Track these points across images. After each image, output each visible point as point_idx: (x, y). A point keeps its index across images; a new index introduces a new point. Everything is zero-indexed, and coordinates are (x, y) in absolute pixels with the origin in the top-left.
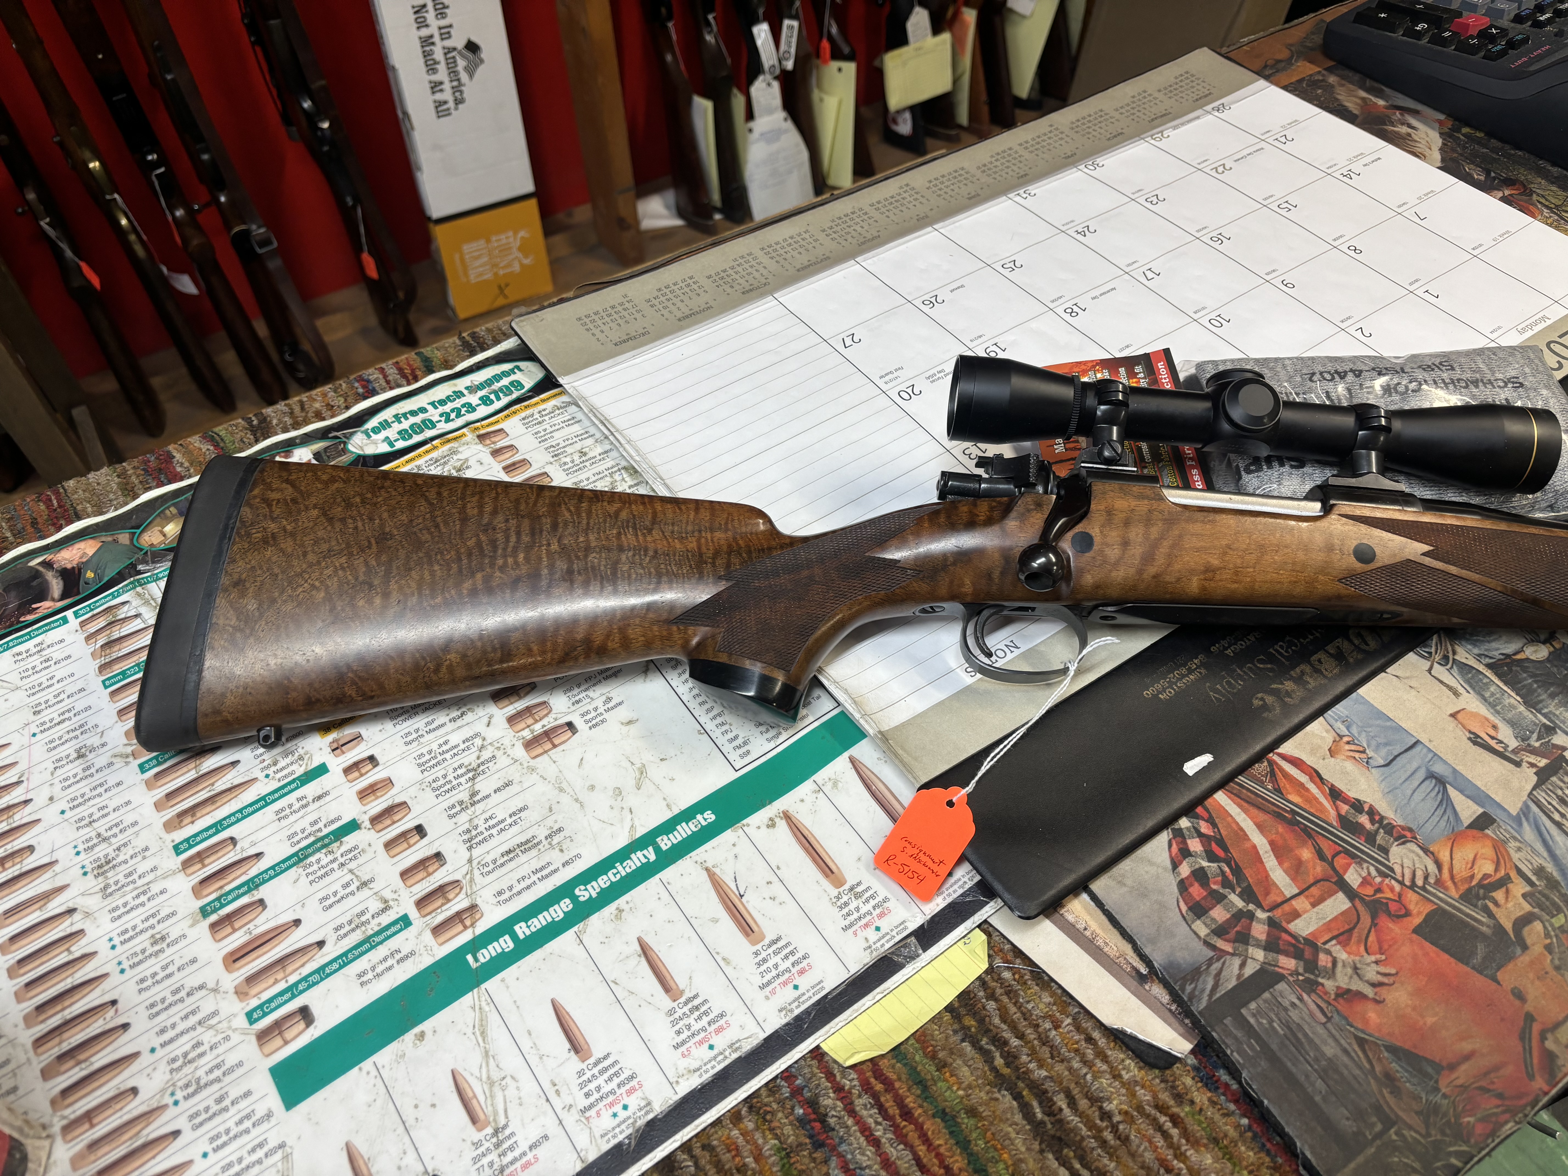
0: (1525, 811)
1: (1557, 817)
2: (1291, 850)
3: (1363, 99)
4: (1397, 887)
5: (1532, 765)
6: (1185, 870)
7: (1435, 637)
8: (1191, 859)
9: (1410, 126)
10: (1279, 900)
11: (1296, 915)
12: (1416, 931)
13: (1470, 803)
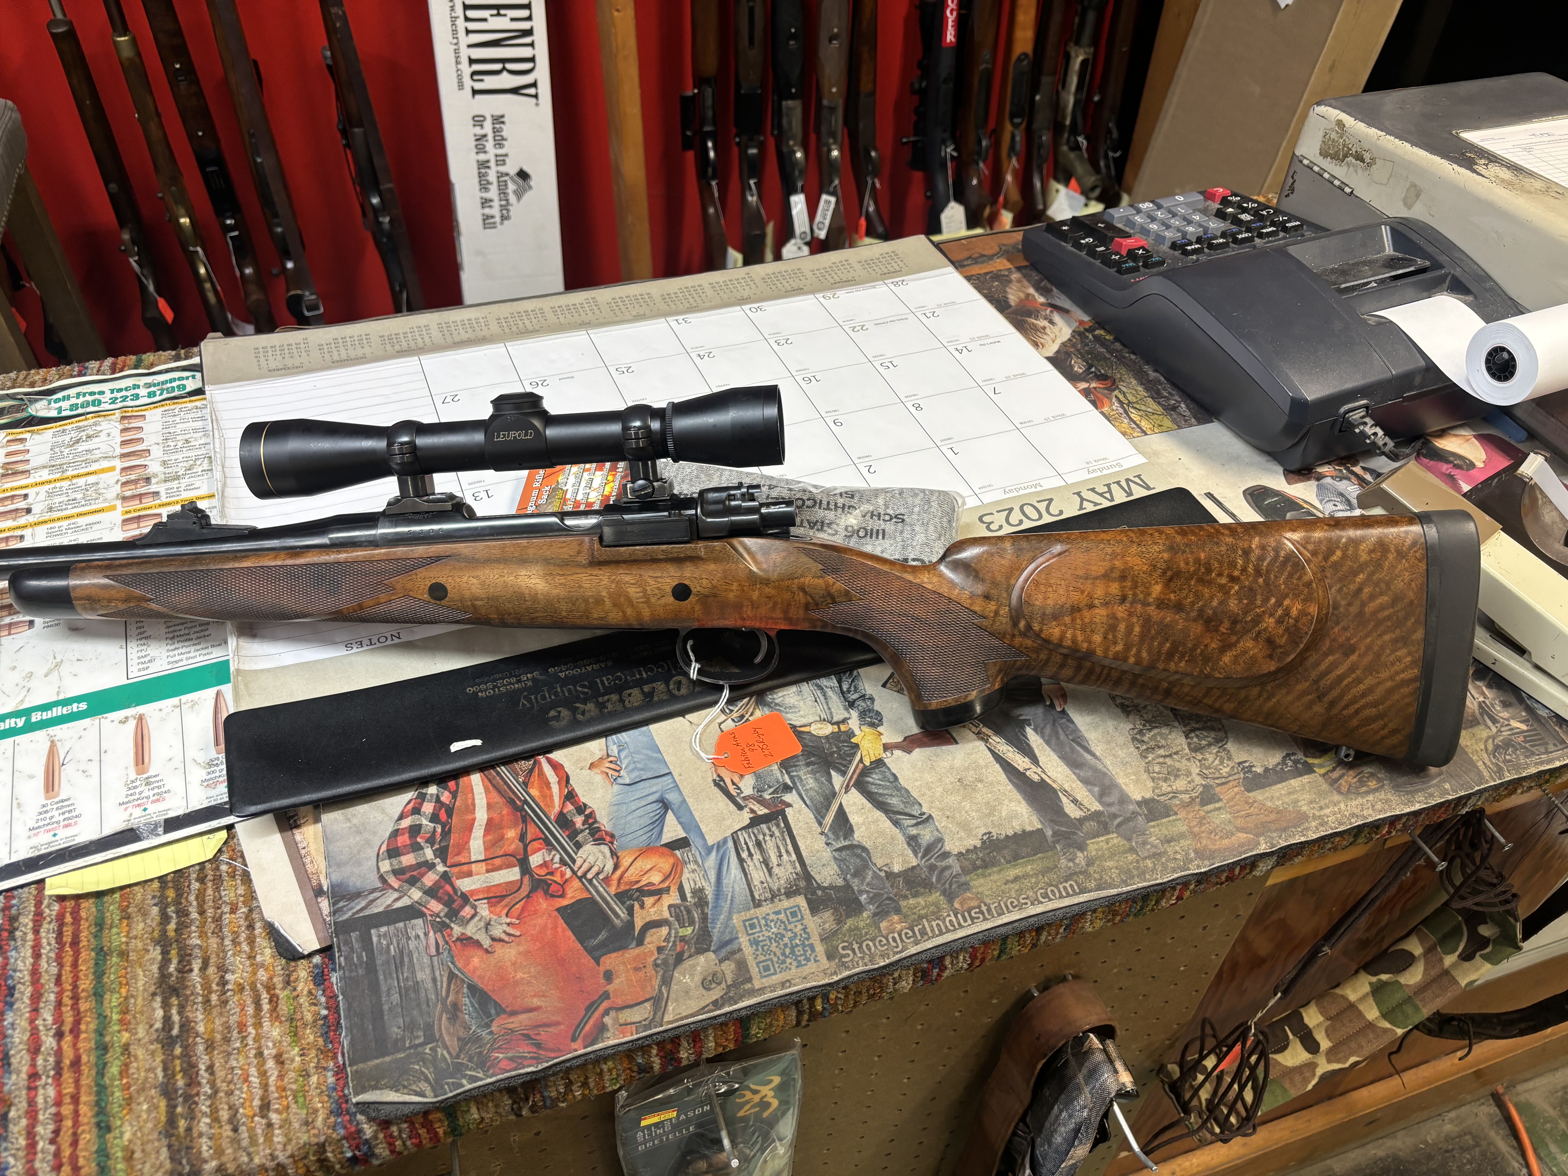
0: (721, 845)
1: (745, 855)
2: (502, 828)
5: (752, 811)
6: (406, 823)
8: (416, 817)
10: (463, 861)
11: (469, 874)
12: (558, 910)
13: (679, 827)
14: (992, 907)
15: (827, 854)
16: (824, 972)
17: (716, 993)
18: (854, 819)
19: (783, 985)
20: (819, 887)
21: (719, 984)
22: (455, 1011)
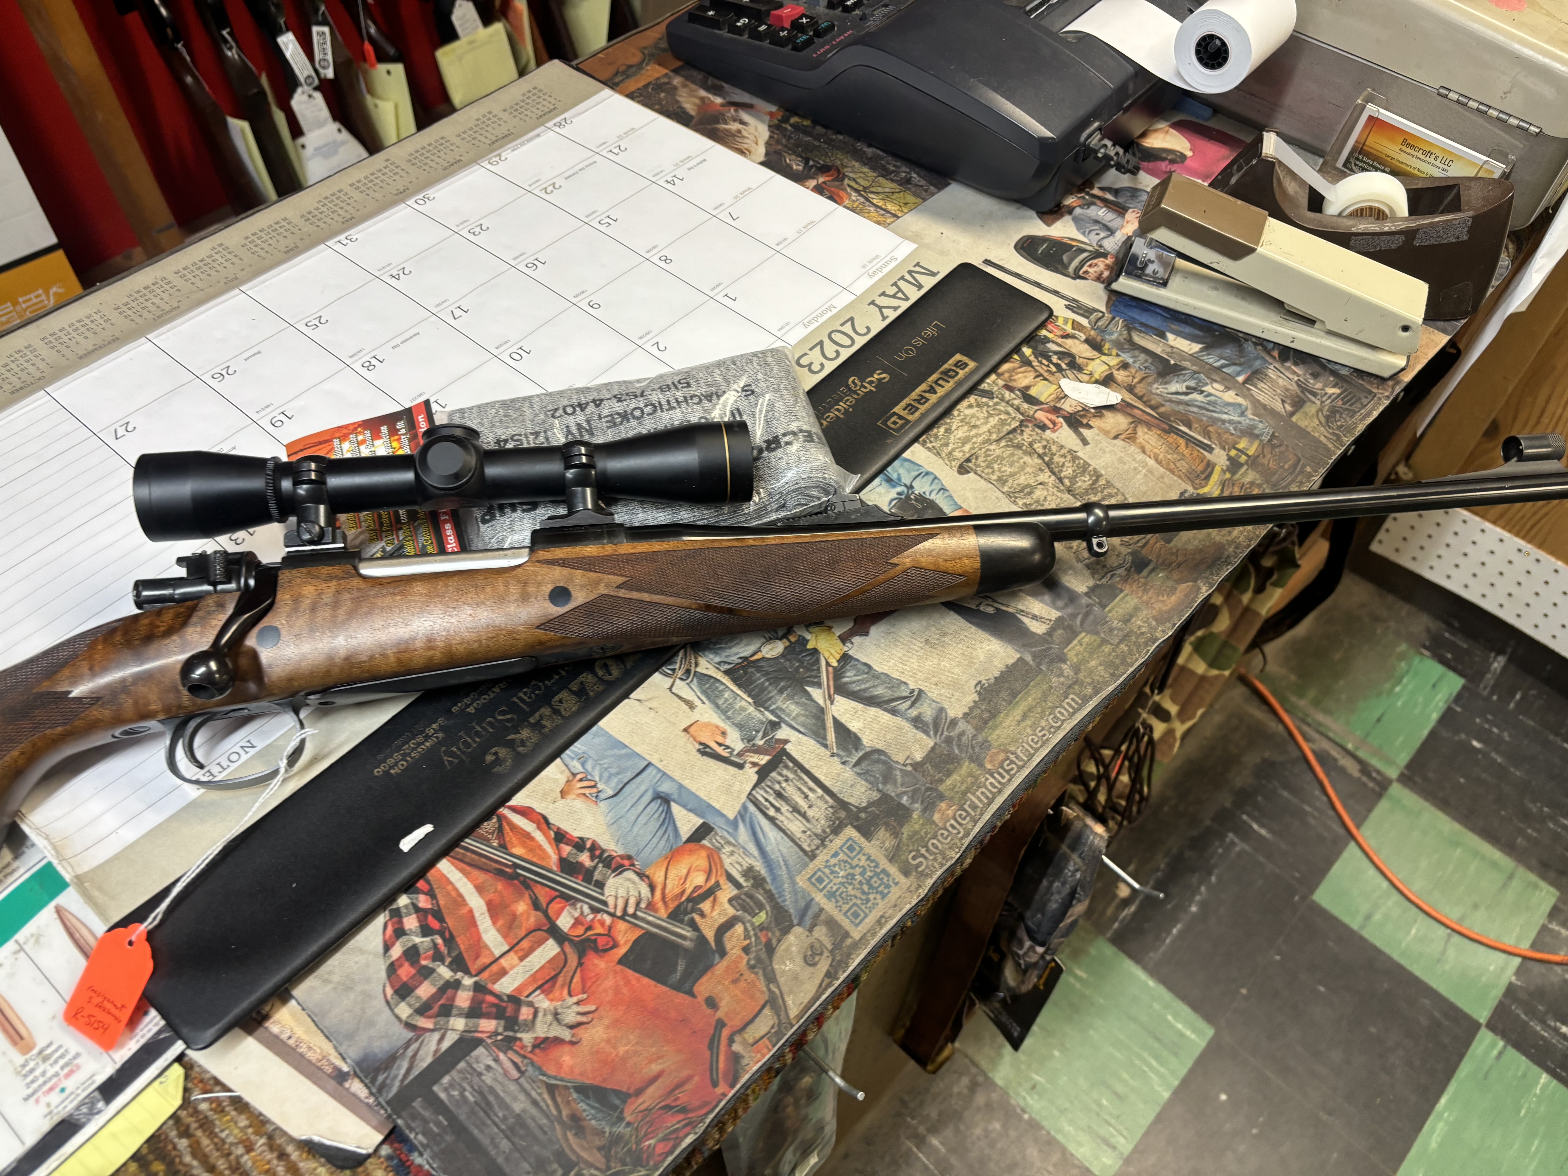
0: (743, 813)
1: (772, 812)
2: (507, 906)
3: (702, 99)
4: (608, 919)
5: (754, 764)
6: (397, 951)
7: (681, 654)
8: (404, 939)
9: (742, 123)
10: (488, 961)
11: (503, 972)
12: (620, 962)
13: (691, 816)
14: (1018, 751)
15: (848, 773)
16: (909, 890)
17: (824, 965)
18: (854, 726)
19: (879, 923)
20: (860, 810)
21: (821, 954)
22: (576, 1123)
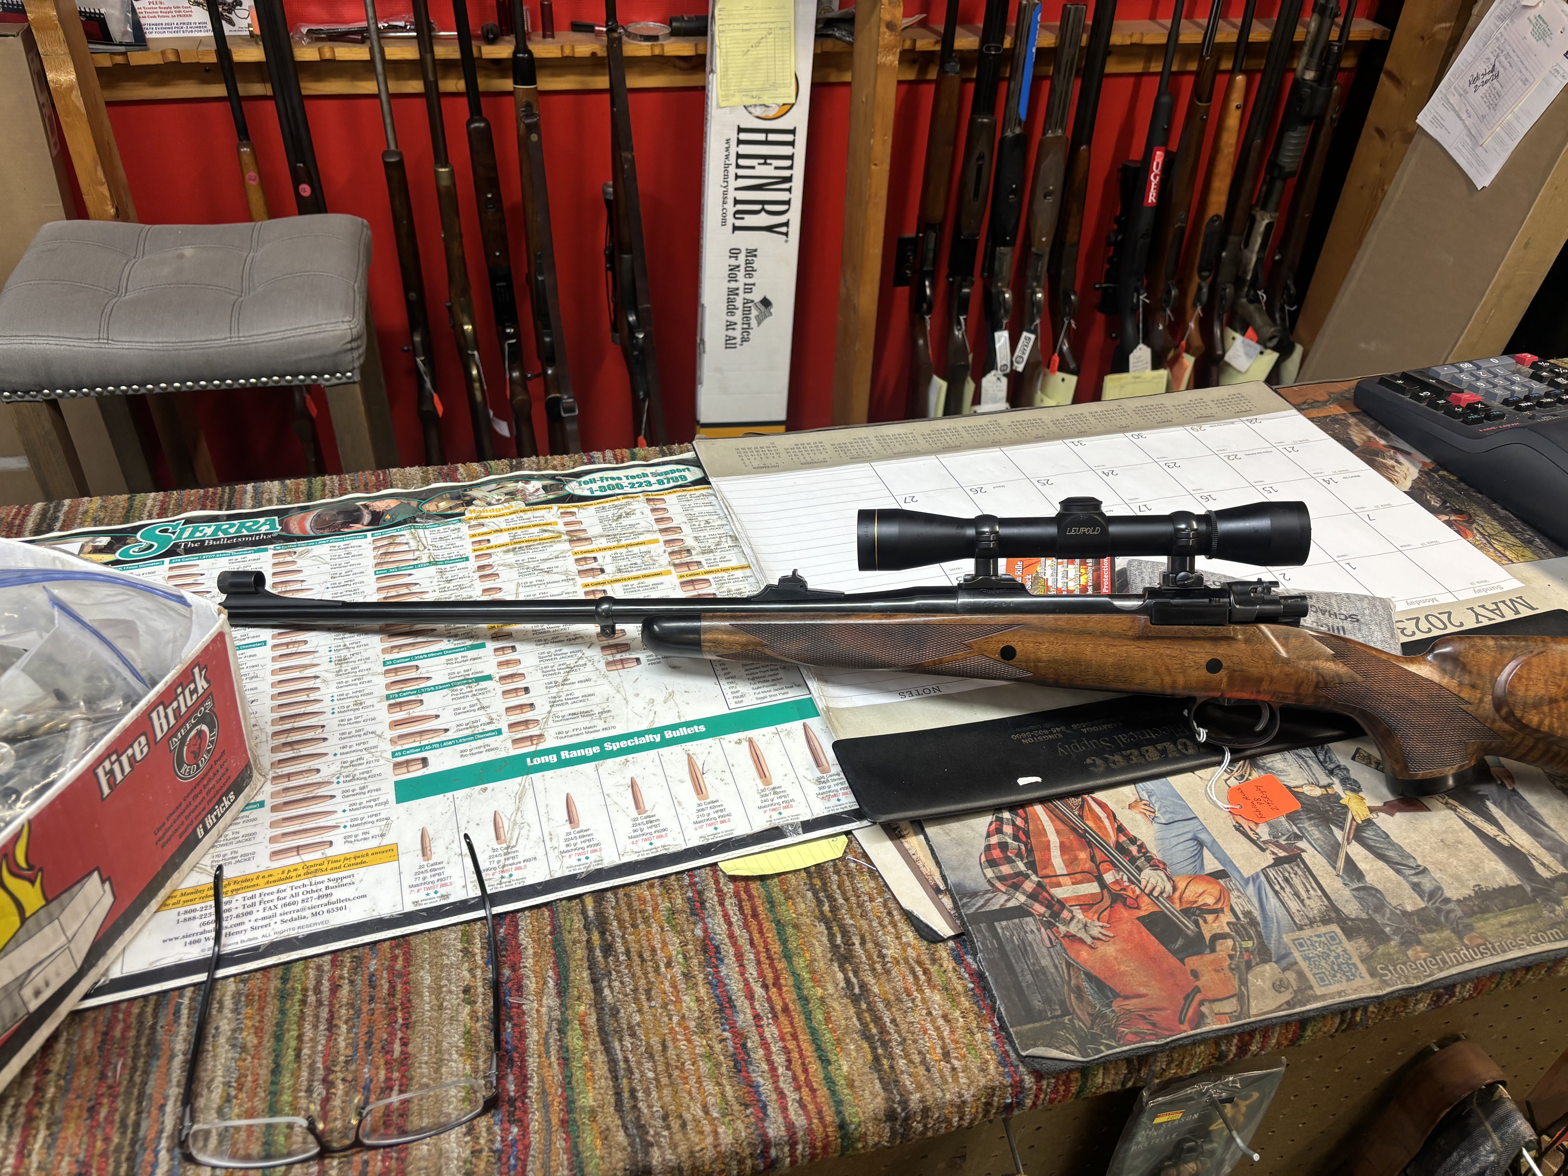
0: (1255, 878)
1: (1277, 888)
2: (1074, 850)
3: (1369, 438)
4: (1138, 891)
5: (1273, 853)
6: (994, 840)
8: (1001, 836)
9: (1397, 461)
10: (1051, 874)
11: (1059, 885)
12: (1138, 919)
13: (1216, 861)
14: (1496, 945)
15: (1347, 893)
16: (1370, 986)
17: (1286, 996)
18: (1362, 866)
19: (1339, 994)
20: (1348, 918)
21: (1287, 988)
22: (1079, 992)
